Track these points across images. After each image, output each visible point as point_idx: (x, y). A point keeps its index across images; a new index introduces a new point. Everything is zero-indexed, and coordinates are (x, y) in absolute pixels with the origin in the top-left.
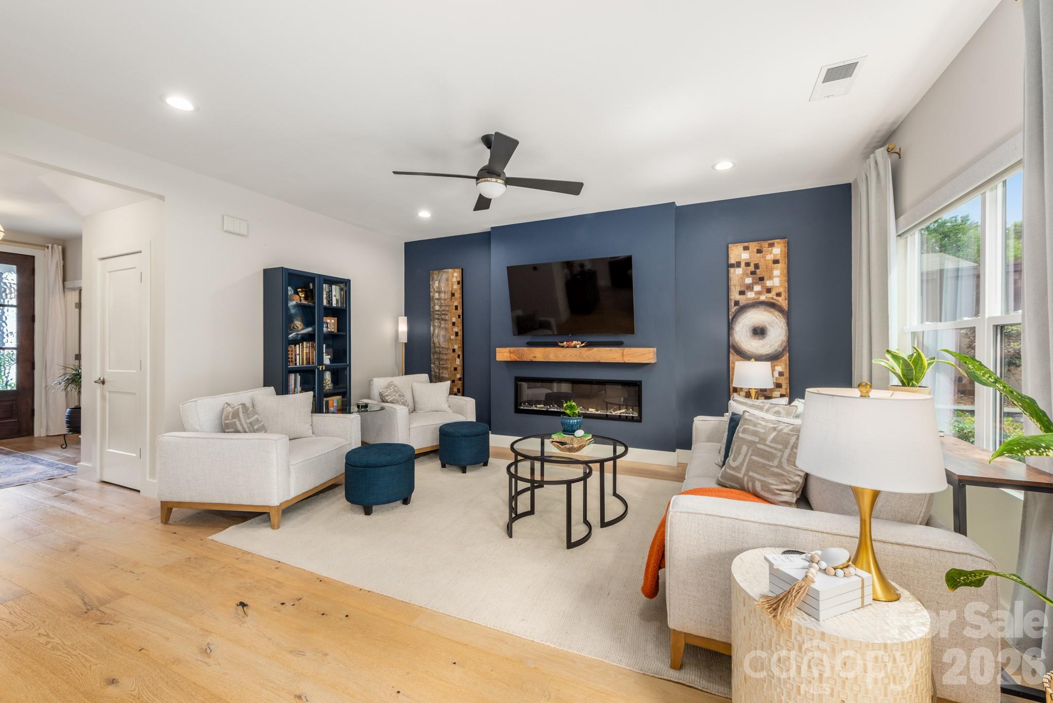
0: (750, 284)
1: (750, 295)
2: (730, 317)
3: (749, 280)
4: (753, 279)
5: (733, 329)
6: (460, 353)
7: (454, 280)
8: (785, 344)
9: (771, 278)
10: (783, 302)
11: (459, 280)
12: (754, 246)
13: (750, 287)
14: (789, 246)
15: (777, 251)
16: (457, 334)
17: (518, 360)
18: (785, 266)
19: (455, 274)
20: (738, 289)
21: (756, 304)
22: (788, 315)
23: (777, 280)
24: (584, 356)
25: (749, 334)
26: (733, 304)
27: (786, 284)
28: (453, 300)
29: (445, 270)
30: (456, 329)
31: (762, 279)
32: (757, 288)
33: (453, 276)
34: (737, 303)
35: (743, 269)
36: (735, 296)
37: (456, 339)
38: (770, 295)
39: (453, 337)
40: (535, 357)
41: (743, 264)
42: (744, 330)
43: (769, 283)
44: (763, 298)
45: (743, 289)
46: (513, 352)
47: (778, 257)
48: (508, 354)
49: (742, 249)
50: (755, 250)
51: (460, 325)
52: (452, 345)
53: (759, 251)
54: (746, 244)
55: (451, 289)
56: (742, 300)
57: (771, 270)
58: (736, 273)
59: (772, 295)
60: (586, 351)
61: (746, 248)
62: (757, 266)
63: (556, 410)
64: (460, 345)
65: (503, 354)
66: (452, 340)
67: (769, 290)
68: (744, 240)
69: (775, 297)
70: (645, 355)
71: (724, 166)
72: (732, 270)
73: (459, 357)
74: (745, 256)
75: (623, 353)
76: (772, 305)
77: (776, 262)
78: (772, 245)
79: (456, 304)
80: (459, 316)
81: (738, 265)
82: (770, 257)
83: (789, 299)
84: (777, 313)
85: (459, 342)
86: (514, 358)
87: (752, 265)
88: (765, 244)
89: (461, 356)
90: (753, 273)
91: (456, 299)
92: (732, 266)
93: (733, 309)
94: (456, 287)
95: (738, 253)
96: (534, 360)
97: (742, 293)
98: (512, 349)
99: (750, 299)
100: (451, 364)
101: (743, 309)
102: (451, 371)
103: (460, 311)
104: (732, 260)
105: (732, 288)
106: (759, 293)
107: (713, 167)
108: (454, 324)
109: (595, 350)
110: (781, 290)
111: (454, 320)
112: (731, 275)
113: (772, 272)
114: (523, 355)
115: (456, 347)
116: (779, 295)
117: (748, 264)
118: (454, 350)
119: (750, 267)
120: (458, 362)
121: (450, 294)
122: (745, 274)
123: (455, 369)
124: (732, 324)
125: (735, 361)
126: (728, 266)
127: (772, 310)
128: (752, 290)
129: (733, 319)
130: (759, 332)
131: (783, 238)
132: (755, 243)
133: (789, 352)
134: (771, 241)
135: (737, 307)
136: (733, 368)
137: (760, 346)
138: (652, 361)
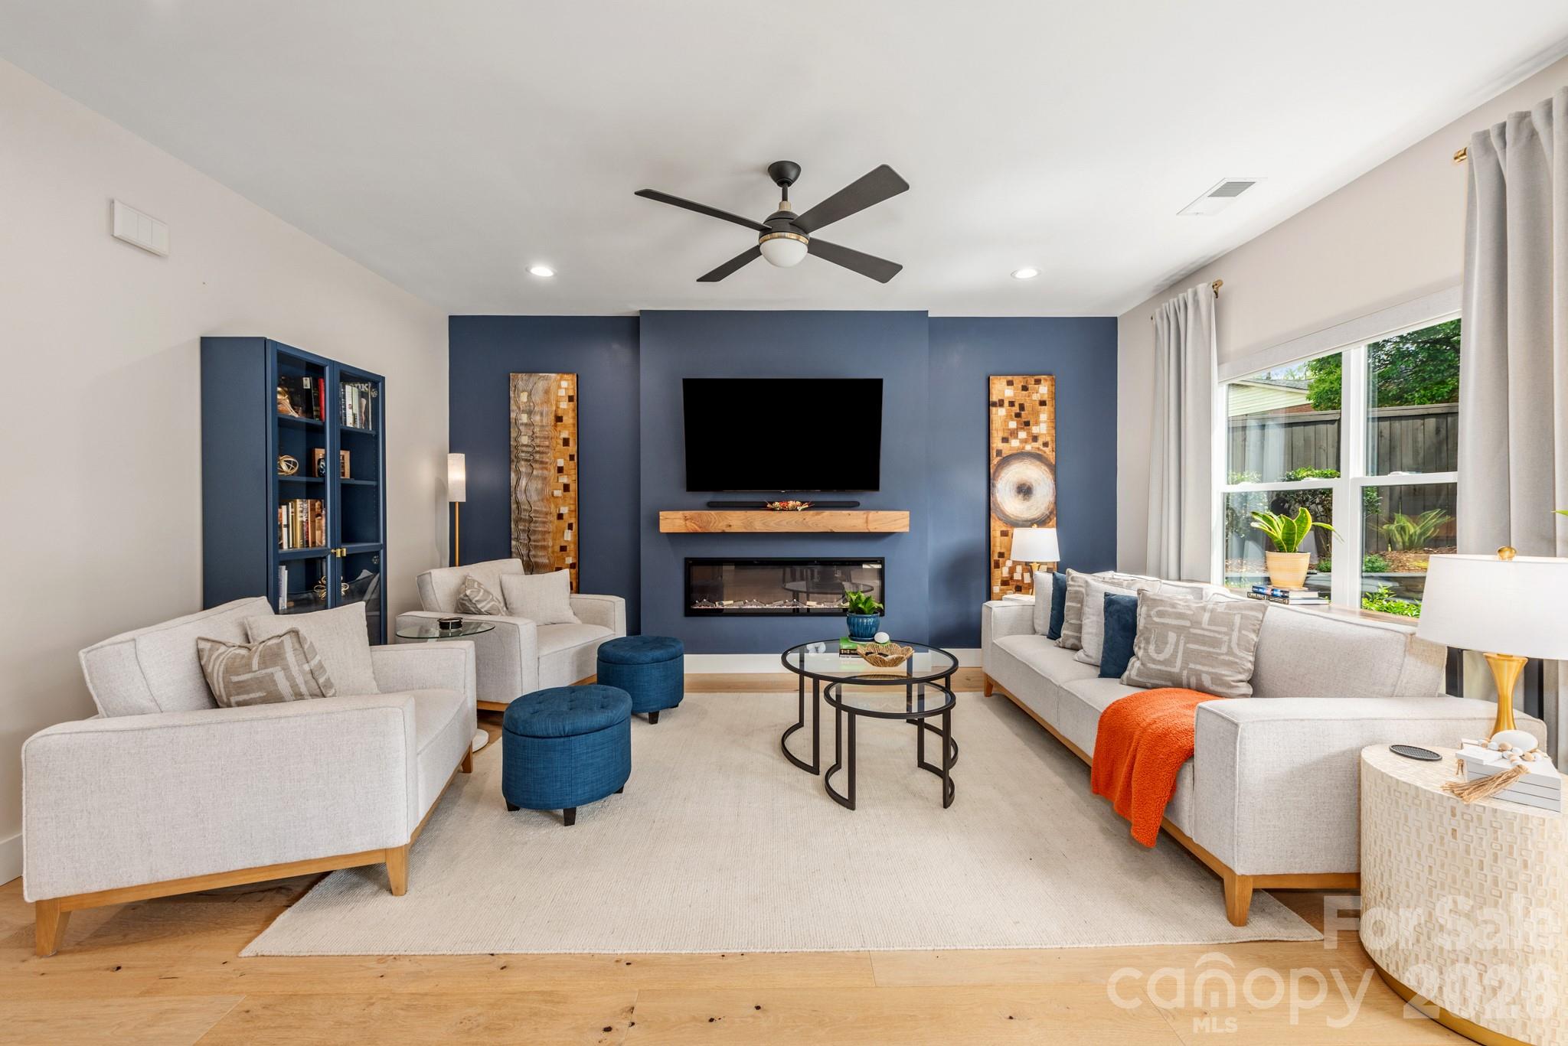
0: (1014, 429)
1: (1015, 443)
2: (992, 471)
3: (1013, 425)
4: (1017, 423)
5: (994, 486)
6: (573, 521)
7: (562, 393)
8: (1052, 506)
9: (1037, 423)
10: (1049, 453)
11: (571, 394)
12: (1019, 381)
13: (1014, 434)
14: (1055, 383)
15: (1044, 390)
16: (566, 488)
17: (700, 530)
18: (1052, 410)
19: (564, 384)
20: (1001, 434)
21: (1020, 455)
22: (1054, 469)
23: (1043, 427)
24: (810, 524)
25: (1014, 492)
26: (995, 454)
27: (1054, 431)
28: (558, 429)
29: (541, 374)
30: (564, 479)
31: (1027, 424)
32: (1022, 435)
33: (559, 387)
34: (999, 453)
35: (1007, 410)
36: (997, 444)
37: (564, 497)
38: (1036, 445)
39: (558, 493)
40: (730, 526)
41: (1006, 404)
42: (1007, 489)
43: (1035, 430)
44: (1028, 448)
45: (1006, 435)
46: (691, 519)
47: (1045, 398)
48: (682, 522)
49: (1005, 383)
50: (1020, 387)
51: (574, 473)
52: (557, 506)
53: (1025, 388)
54: (1010, 378)
55: (554, 408)
56: (1006, 449)
57: (1037, 414)
58: (999, 414)
59: (1039, 444)
60: (813, 516)
61: (1010, 383)
62: (1022, 407)
63: (753, 607)
64: (573, 507)
65: (672, 522)
66: (557, 497)
67: (1035, 439)
68: (1009, 373)
69: (1041, 447)
70: (896, 521)
71: (1027, 274)
72: (993, 410)
73: (570, 527)
74: (1009, 393)
75: (867, 518)
76: (1038, 457)
77: (1043, 403)
78: (1038, 382)
79: (565, 434)
80: (572, 457)
81: (1001, 403)
82: (1036, 397)
83: (1056, 450)
84: (1044, 467)
85: (572, 502)
86: (692, 527)
87: (1017, 405)
88: (1031, 380)
89: (575, 527)
90: (1018, 415)
91: (565, 427)
92: (995, 404)
93: (995, 461)
94: (564, 405)
95: (1001, 389)
96: (728, 530)
97: (1005, 440)
98: (688, 513)
99: (1014, 448)
100: (554, 539)
101: (1007, 460)
102: (553, 552)
103: (572, 448)
104: (994, 398)
105: (994, 433)
106: (1025, 441)
107: (1012, 274)
108: (560, 470)
109: (827, 513)
110: (1048, 439)
111: (561, 463)
112: (993, 417)
113: (1038, 416)
114: (709, 522)
115: (564, 510)
116: (1046, 444)
117: (1012, 404)
118: (560, 516)
119: (1013, 408)
120: (569, 536)
121: (552, 417)
122: (1009, 417)
123: (563, 549)
124: (994, 479)
125: (997, 527)
126: (990, 404)
127: (1038, 463)
128: (1016, 437)
129: (995, 473)
130: (1025, 490)
131: (1049, 374)
132: (1020, 378)
133: (1058, 515)
134: (1036, 377)
135: (999, 458)
136: (995, 537)
137: (1029, 508)
138: (907, 530)
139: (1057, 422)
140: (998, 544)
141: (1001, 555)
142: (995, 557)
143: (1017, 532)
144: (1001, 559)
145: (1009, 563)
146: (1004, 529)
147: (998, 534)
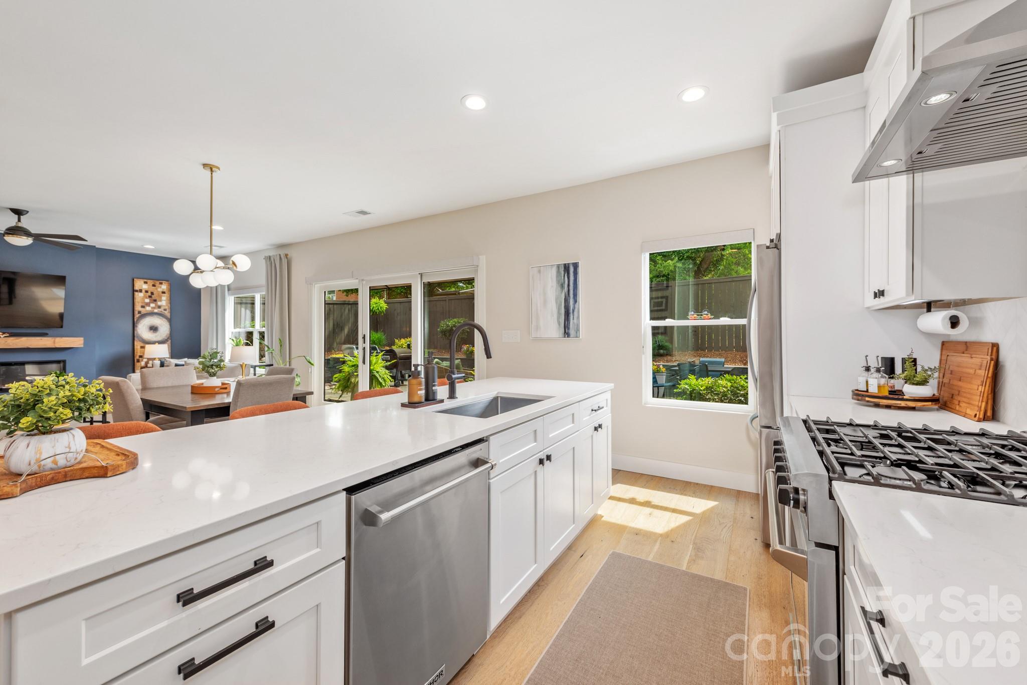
0: (148, 303)
1: (148, 309)
2: (135, 320)
3: (147, 300)
4: (150, 300)
5: (136, 326)
8: (168, 336)
9: (161, 301)
10: (168, 315)
12: (150, 282)
13: (148, 304)
14: (170, 285)
15: (164, 287)
18: (169, 295)
20: (141, 304)
21: (151, 314)
22: (170, 320)
23: (164, 302)
24: (10, 344)
25: (148, 329)
26: (137, 313)
27: (169, 305)
31: (155, 301)
32: (152, 305)
34: (139, 312)
35: (144, 294)
36: (138, 308)
38: (160, 310)
41: (143, 291)
42: (144, 328)
43: (159, 303)
44: (156, 311)
45: (143, 305)
47: (165, 290)
49: (143, 282)
50: (151, 284)
53: (154, 285)
54: (145, 280)
56: (143, 311)
57: (161, 297)
58: (139, 296)
60: (12, 340)
61: (146, 283)
62: (152, 293)
67: (159, 307)
69: (163, 311)
70: (77, 342)
72: (136, 293)
74: (145, 287)
76: (160, 315)
77: (164, 293)
78: (161, 283)
81: (141, 291)
82: (160, 290)
83: (171, 312)
84: (164, 319)
87: (149, 292)
88: (158, 282)
90: (150, 297)
92: (137, 291)
93: (137, 316)
95: (139, 284)
97: (143, 307)
99: (146, 311)
101: (143, 316)
104: (136, 288)
105: (136, 304)
106: (154, 308)
107: (142, 246)
109: (24, 338)
110: (167, 307)
112: (136, 296)
113: (161, 298)
116: (165, 310)
117: (147, 292)
119: (148, 294)
122: (145, 297)
124: (136, 323)
125: (138, 345)
126: (134, 291)
127: (161, 317)
128: (149, 306)
129: (137, 321)
130: (154, 329)
131: (168, 281)
132: (151, 281)
133: (171, 339)
134: (161, 281)
135: (139, 315)
136: (137, 349)
137: (156, 336)
138: (82, 346)
139: (171, 300)
140: (139, 352)
141: (141, 357)
142: (137, 357)
143: (147, 346)
144: (140, 359)
145: (145, 360)
146: (142, 345)
147: (139, 347)
